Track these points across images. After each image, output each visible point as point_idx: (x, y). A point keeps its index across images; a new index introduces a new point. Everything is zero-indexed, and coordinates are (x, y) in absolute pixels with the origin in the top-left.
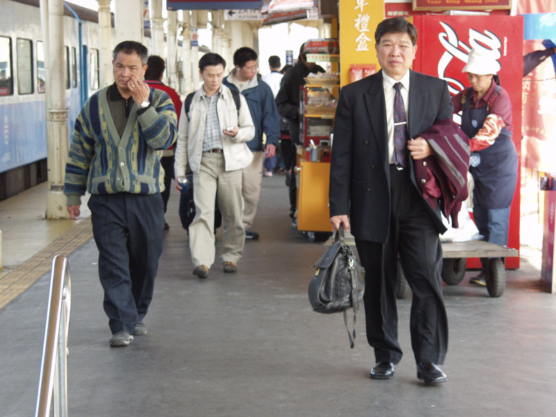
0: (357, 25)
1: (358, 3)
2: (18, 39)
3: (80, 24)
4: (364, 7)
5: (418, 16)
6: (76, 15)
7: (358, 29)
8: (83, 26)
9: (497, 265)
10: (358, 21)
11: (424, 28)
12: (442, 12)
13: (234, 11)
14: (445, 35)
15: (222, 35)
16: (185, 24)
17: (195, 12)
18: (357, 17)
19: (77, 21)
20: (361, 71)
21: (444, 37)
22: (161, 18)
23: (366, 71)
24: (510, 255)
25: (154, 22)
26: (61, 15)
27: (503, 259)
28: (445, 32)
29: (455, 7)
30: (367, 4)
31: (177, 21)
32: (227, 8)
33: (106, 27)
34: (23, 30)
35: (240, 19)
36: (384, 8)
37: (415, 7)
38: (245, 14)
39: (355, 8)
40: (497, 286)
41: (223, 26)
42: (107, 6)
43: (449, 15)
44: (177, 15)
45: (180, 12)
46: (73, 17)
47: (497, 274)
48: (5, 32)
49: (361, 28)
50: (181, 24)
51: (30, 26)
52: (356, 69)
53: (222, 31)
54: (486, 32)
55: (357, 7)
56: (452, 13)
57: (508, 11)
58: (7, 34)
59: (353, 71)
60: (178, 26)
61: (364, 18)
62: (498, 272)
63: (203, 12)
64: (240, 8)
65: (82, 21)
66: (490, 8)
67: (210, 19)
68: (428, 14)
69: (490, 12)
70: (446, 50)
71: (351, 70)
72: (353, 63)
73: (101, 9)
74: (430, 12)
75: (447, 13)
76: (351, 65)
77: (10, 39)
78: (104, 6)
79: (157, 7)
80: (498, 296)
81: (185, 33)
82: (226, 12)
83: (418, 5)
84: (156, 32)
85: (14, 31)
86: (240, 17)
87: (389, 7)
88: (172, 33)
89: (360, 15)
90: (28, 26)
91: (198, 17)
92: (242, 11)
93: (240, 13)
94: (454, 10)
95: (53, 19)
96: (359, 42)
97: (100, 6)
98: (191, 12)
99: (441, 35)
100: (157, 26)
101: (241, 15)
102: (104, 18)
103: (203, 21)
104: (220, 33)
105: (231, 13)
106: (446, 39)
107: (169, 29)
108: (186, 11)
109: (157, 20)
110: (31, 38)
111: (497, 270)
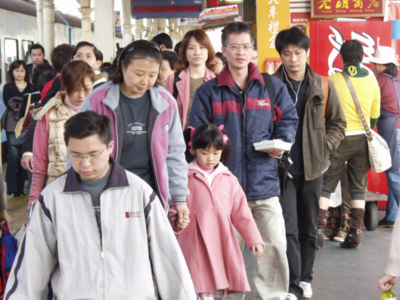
0: (270, 29)
1: (270, 12)
2: (23, 40)
3: (70, 30)
4: (275, 15)
5: (314, 22)
6: (67, 23)
7: (270, 32)
8: (72, 31)
9: (372, 207)
10: (271, 26)
11: (317, 31)
12: (331, 19)
13: (184, 19)
14: (333, 36)
15: (176, 37)
16: (148, 28)
17: (156, 19)
18: (270, 23)
19: (68, 27)
20: (273, 63)
21: (332, 38)
22: (130, 24)
23: (277, 63)
24: (381, 200)
25: (124, 27)
26: (53, 23)
27: (376, 202)
28: (333, 34)
29: (341, 15)
30: (277, 13)
31: (142, 27)
32: (180, 17)
33: (87, 31)
34: (26, 34)
35: (190, 25)
36: (290, 16)
37: (312, 15)
38: (193, 21)
39: (268, 17)
40: (372, 222)
41: (178, 30)
42: (88, 16)
43: (336, 21)
44: (142, 22)
45: (145, 20)
46: (65, 24)
47: (372, 213)
48: (13, 35)
49: (272, 31)
50: (146, 29)
51: (32, 31)
52: (269, 62)
53: (177, 33)
54: (364, 34)
55: (270, 16)
56: (339, 20)
57: (382, 18)
58: (14, 37)
59: (267, 63)
60: (143, 30)
61: (275, 24)
62: (373, 212)
63: (162, 20)
64: (189, 17)
65: (71, 28)
66: (368, 16)
67: (168, 25)
68: (321, 21)
69: (367, 19)
70: (334, 47)
71: (265, 62)
72: (266, 57)
73: (84, 18)
74: (322, 19)
75: (335, 19)
76: (266, 59)
77: (17, 41)
78: (86, 16)
79: (127, 16)
80: (373, 230)
81: (148, 35)
82: (179, 19)
83: (315, 14)
84: (126, 35)
85: (19, 34)
86: (189, 23)
87: (294, 15)
88: (138, 36)
89: (272, 22)
90: (31, 31)
91: (158, 24)
92: (191, 19)
93: (189, 20)
94: (340, 17)
95: (46, 26)
96: (271, 42)
97: (83, 16)
98: (153, 20)
99: (330, 36)
100: (127, 31)
101: (190, 22)
102: (85, 25)
103: (162, 26)
104: (176, 35)
105: (182, 21)
106: (334, 39)
107: (136, 33)
108: (149, 20)
109: (126, 26)
110: (32, 40)
111: (371, 211)
